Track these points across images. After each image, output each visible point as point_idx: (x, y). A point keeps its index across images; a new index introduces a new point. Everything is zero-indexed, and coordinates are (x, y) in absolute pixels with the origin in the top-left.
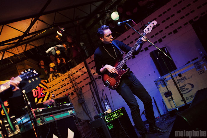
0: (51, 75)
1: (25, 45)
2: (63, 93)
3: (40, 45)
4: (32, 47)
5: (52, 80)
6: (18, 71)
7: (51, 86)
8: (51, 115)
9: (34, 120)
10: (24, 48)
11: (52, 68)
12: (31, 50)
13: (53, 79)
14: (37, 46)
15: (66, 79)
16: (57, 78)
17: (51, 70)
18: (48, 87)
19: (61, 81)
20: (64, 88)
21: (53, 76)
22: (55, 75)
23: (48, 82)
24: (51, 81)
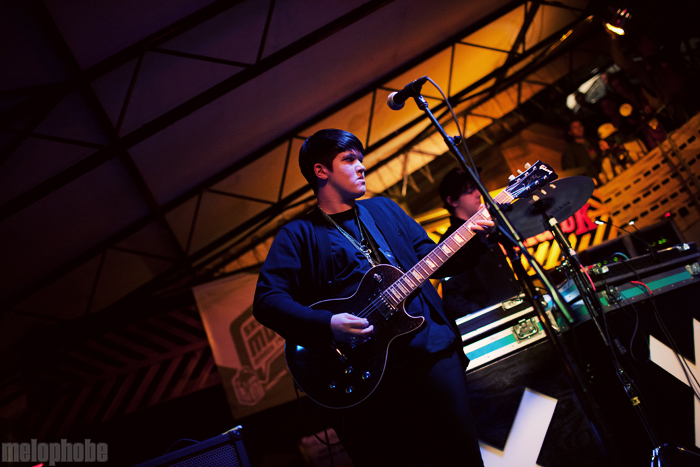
0: (606, 164)
1: (516, 86)
2: (651, 213)
3: (558, 76)
4: (537, 88)
5: (610, 176)
6: (510, 164)
7: (612, 196)
8: (637, 282)
9: (591, 297)
10: (514, 95)
11: (607, 140)
12: (536, 97)
13: (615, 175)
14: (550, 81)
15: (656, 167)
16: (624, 168)
17: (604, 145)
18: (604, 199)
19: (641, 176)
20: (654, 196)
21: (613, 166)
22: (618, 160)
23: (600, 184)
24: (608, 181)
